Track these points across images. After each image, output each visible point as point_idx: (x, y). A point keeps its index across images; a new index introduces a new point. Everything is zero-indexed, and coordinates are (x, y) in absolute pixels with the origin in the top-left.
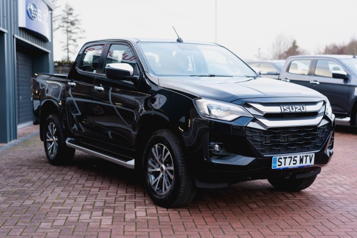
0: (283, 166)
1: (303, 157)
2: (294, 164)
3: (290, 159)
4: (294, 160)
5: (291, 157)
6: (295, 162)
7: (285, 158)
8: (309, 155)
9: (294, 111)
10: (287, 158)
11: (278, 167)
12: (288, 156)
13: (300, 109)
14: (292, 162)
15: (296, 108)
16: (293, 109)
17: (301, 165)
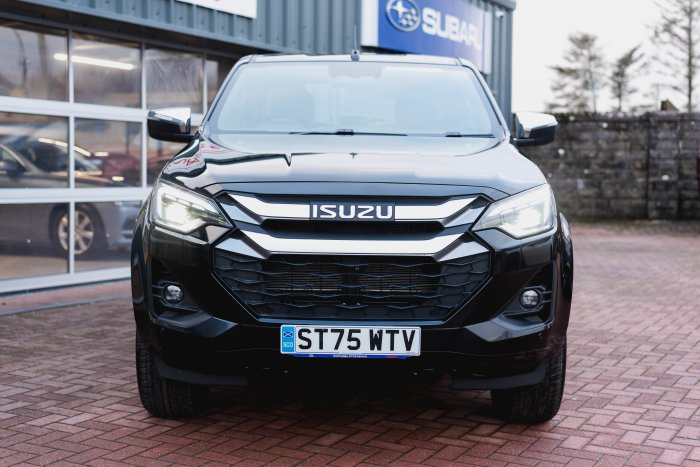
0: (314, 350)
1: (380, 332)
2: (350, 348)
3: (338, 334)
4: (350, 339)
5: (342, 332)
6: (354, 344)
7: (321, 332)
8: (401, 329)
9: (352, 216)
10: (326, 331)
11: (298, 351)
12: (329, 328)
13: (373, 213)
14: (345, 342)
15: (358, 211)
16: (347, 212)
17: (376, 352)
